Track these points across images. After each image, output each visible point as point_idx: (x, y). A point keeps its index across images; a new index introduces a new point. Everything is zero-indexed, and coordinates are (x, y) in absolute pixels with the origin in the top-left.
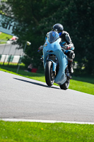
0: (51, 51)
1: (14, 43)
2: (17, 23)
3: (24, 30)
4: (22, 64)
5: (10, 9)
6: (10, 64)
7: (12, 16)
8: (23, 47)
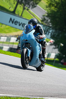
0: (27, 40)
1: (51, 45)
2: (54, 31)
3: (58, 35)
4: (57, 59)
5: (49, 20)
6: (48, 59)
7: (51, 26)
8: (58, 48)
